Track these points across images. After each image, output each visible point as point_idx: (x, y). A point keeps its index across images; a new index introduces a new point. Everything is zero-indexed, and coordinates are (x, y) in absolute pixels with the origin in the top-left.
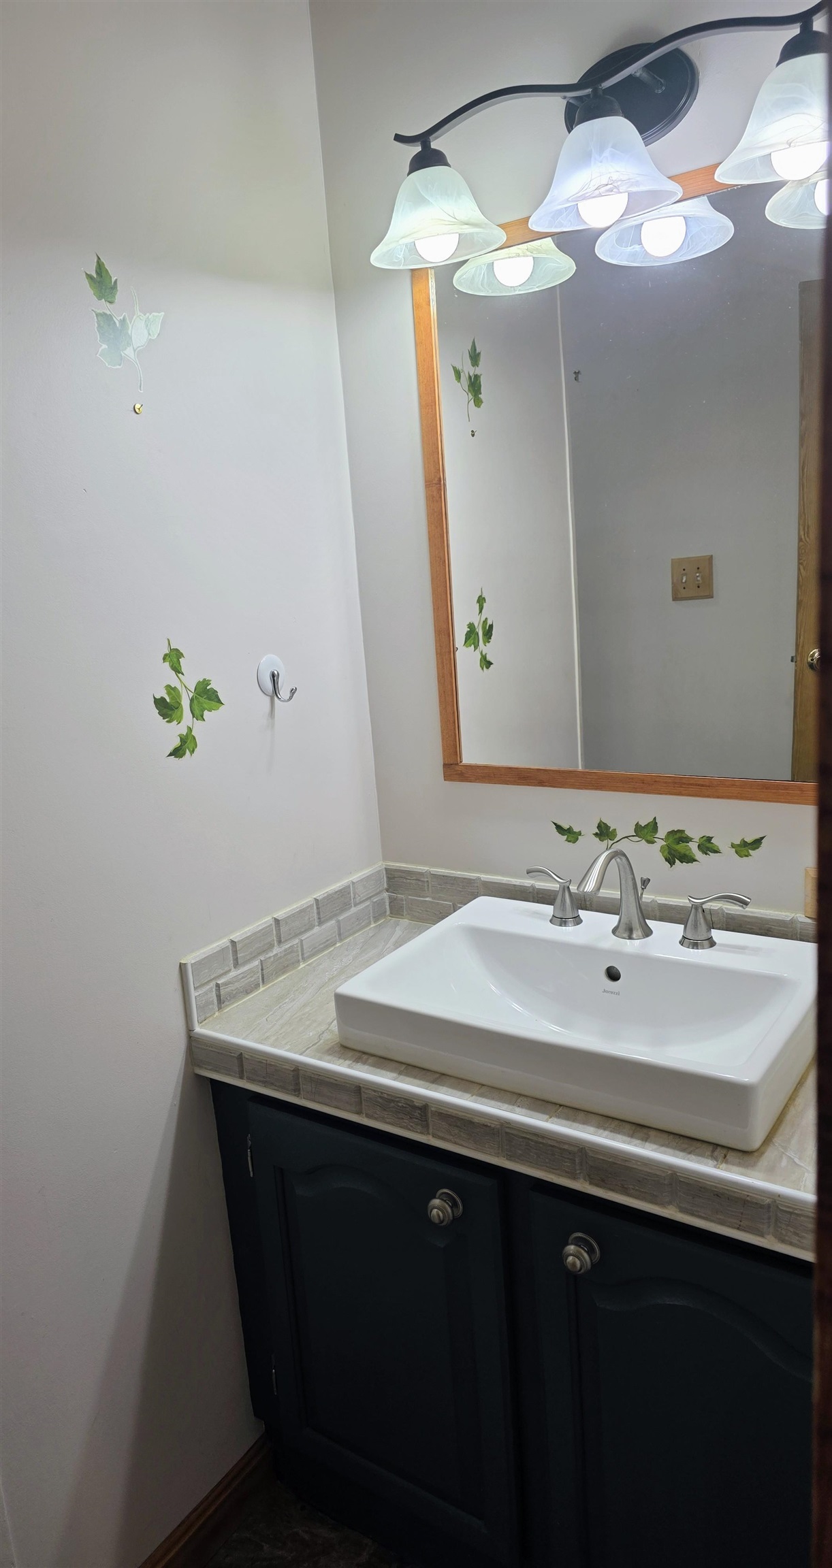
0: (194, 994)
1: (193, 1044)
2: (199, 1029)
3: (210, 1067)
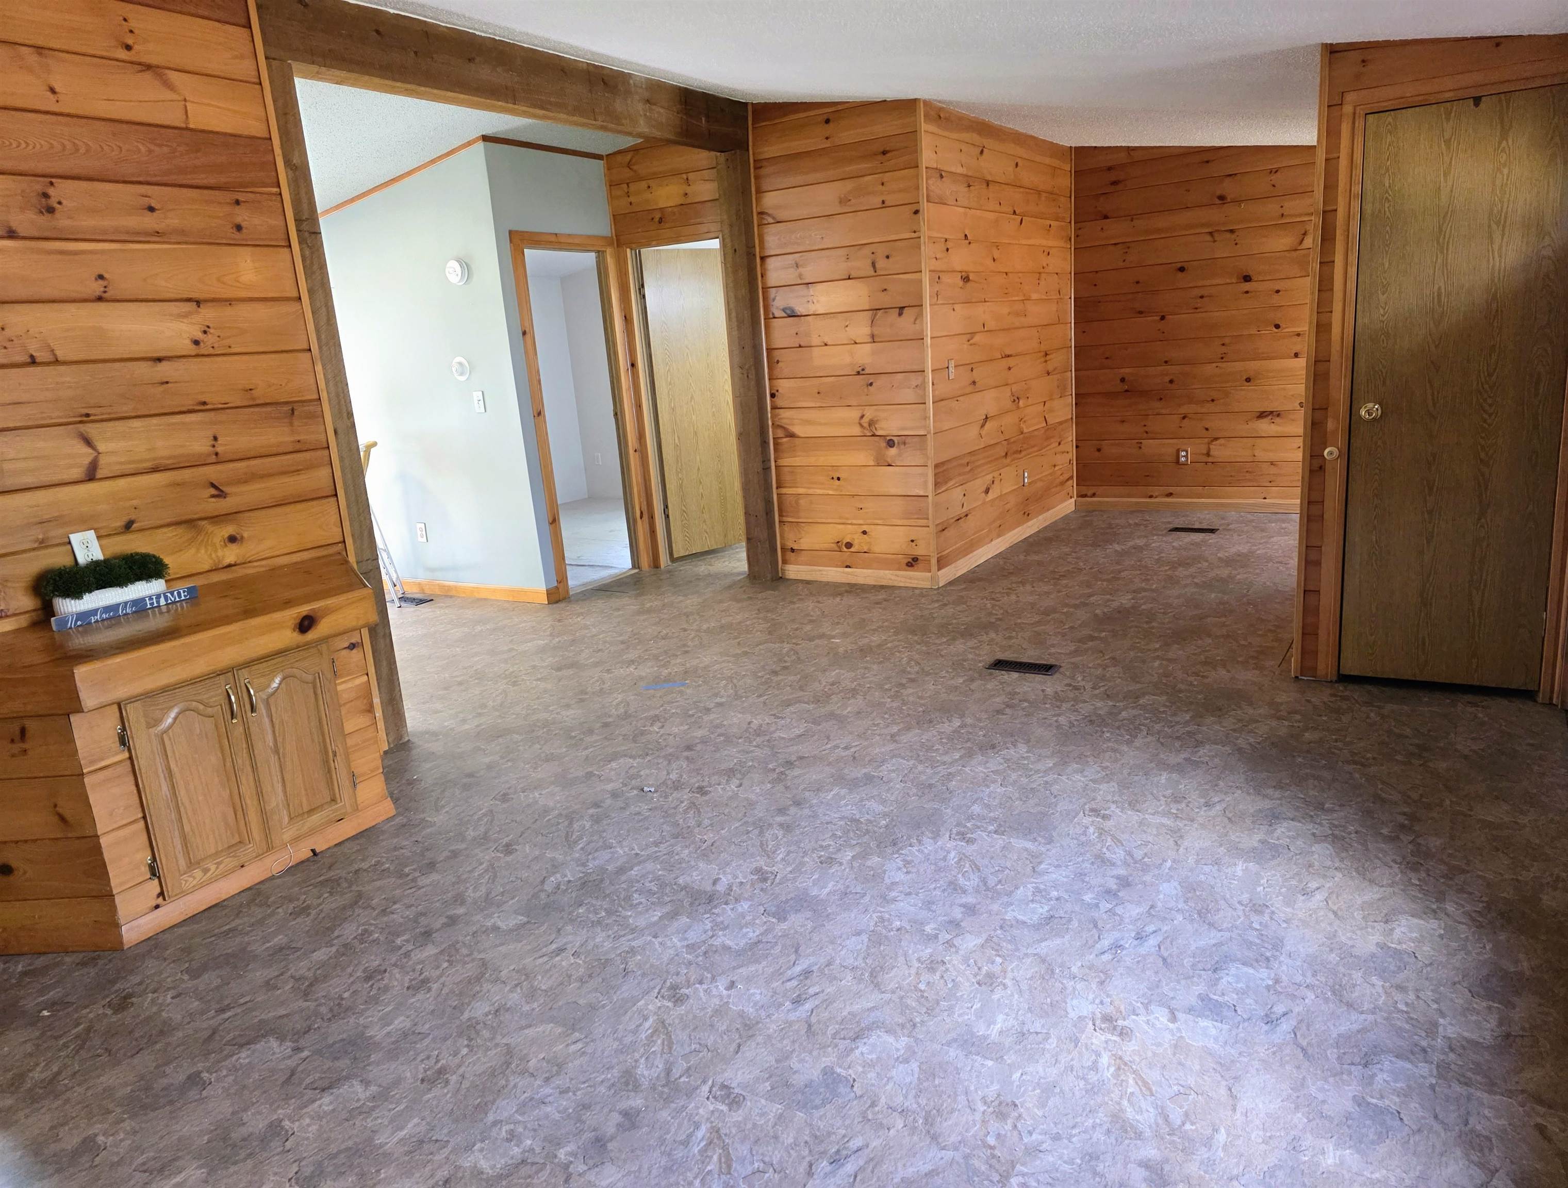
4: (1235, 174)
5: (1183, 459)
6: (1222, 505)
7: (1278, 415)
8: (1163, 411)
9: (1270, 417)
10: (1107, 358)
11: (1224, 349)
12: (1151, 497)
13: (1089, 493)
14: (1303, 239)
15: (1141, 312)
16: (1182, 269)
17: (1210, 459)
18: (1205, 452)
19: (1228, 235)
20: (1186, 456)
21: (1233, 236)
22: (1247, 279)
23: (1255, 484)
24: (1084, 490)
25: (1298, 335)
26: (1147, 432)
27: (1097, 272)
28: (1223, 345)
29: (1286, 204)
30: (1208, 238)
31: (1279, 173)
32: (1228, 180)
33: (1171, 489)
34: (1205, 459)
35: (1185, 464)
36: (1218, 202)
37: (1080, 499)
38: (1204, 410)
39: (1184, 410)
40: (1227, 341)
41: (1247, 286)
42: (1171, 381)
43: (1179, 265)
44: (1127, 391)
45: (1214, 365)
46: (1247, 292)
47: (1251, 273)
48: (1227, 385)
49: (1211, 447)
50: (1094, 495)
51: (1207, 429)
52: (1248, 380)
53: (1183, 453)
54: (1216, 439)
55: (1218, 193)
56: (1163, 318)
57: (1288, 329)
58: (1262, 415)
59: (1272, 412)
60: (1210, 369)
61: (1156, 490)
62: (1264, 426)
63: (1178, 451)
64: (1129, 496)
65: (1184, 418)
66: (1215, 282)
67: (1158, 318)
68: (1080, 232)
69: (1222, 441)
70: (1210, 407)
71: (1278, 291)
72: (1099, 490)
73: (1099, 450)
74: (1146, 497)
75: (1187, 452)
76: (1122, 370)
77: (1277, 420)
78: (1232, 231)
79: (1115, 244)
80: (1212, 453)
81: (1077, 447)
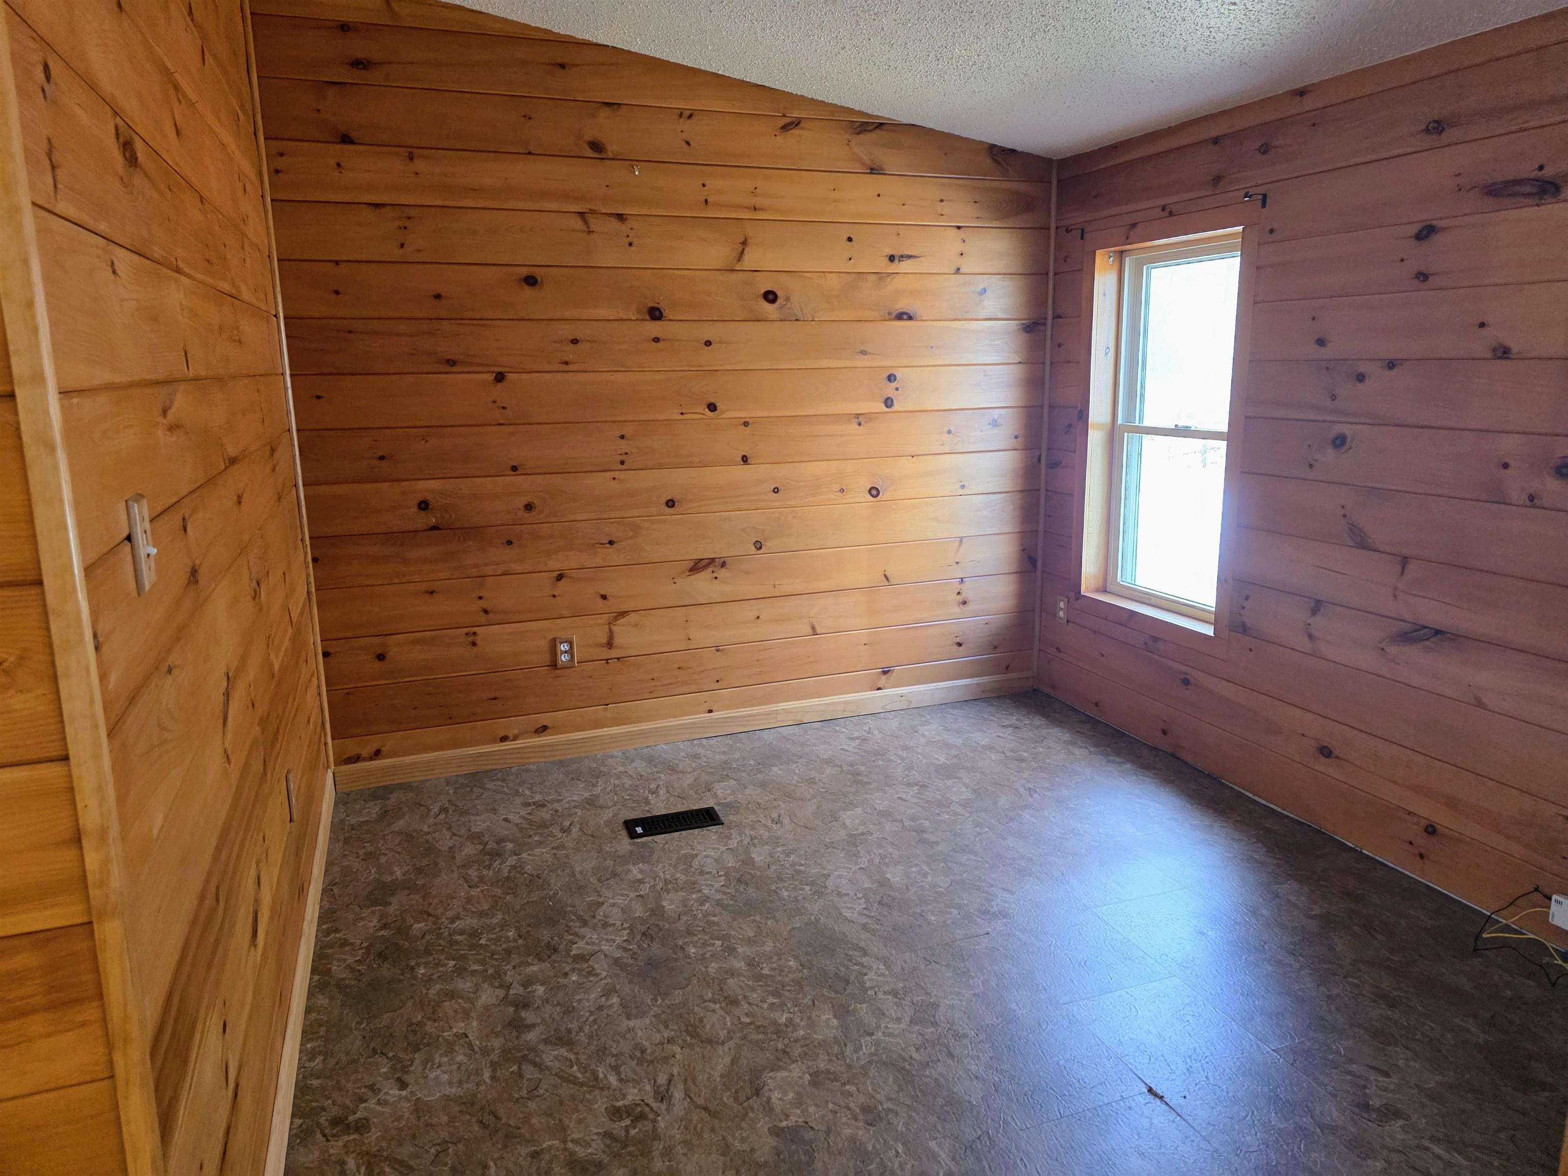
4: (619, 105)
5: (564, 658)
6: (642, 734)
7: (723, 565)
8: (518, 568)
9: (710, 569)
10: (382, 458)
11: (624, 446)
12: (504, 739)
13: (365, 753)
14: (742, 252)
15: (452, 363)
16: (531, 281)
17: (614, 653)
18: (604, 640)
19: (615, 224)
20: (570, 652)
21: (624, 228)
22: (655, 314)
23: (694, 688)
24: (352, 746)
25: (746, 424)
26: (486, 612)
27: (337, 263)
28: (622, 437)
29: (712, 184)
30: (578, 224)
31: (694, 120)
32: (605, 112)
33: (545, 719)
34: (606, 653)
35: (569, 666)
36: (590, 153)
37: (344, 768)
38: (598, 561)
39: (556, 563)
40: (627, 430)
41: (655, 328)
42: (529, 507)
43: (524, 271)
44: (435, 528)
45: (612, 474)
46: (656, 340)
47: (663, 306)
48: (635, 513)
49: (615, 628)
50: (377, 754)
51: (604, 597)
52: (670, 503)
53: (564, 647)
54: (623, 614)
55: (589, 136)
56: (500, 377)
57: (730, 412)
58: (697, 567)
59: (713, 560)
60: (600, 483)
61: (513, 725)
62: (702, 584)
63: (554, 644)
64: (456, 745)
65: (560, 577)
66: (602, 313)
67: (491, 377)
68: (281, 163)
69: (632, 617)
70: (611, 556)
71: (708, 343)
72: (391, 741)
73: (381, 657)
74: (494, 741)
75: (571, 644)
76: (422, 485)
77: (722, 573)
78: (621, 217)
79: (377, 206)
80: (617, 641)
81: (326, 655)
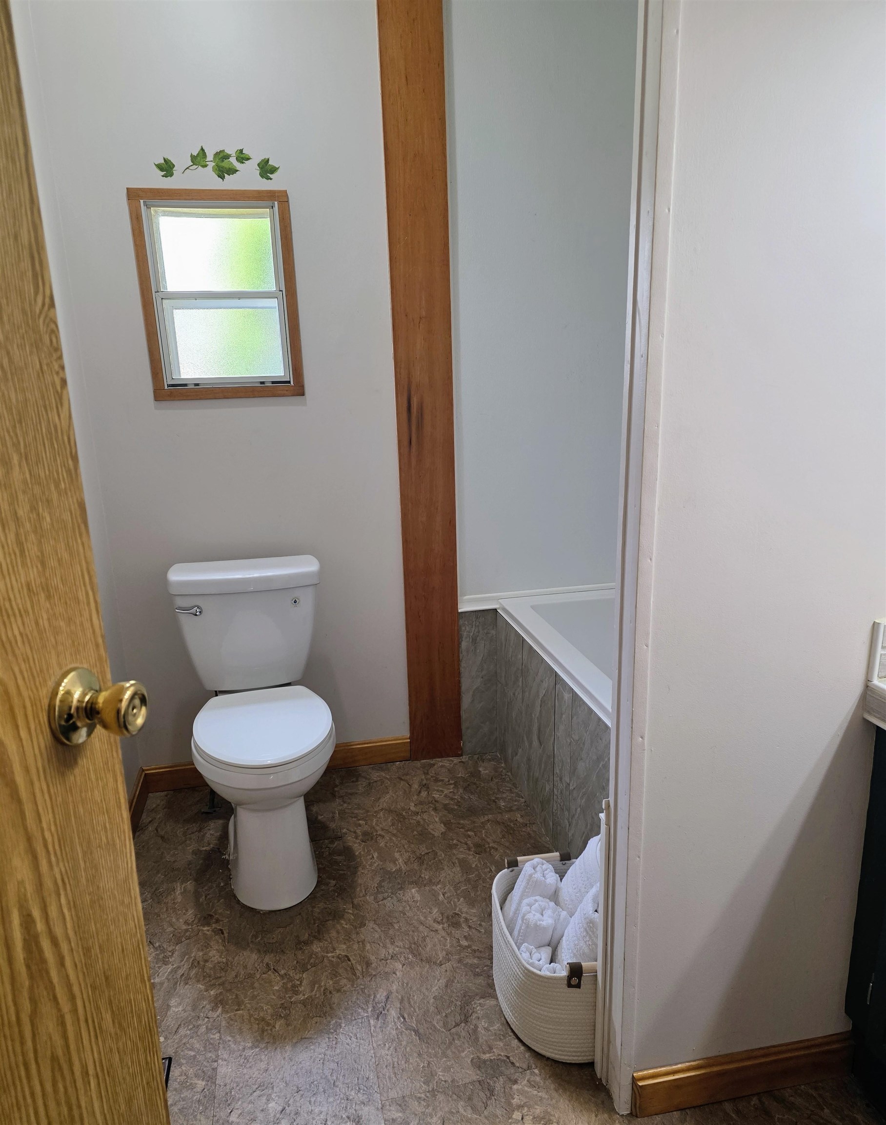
0: (880, 651)
1: (869, 693)
2: (876, 682)
3: (879, 716)
